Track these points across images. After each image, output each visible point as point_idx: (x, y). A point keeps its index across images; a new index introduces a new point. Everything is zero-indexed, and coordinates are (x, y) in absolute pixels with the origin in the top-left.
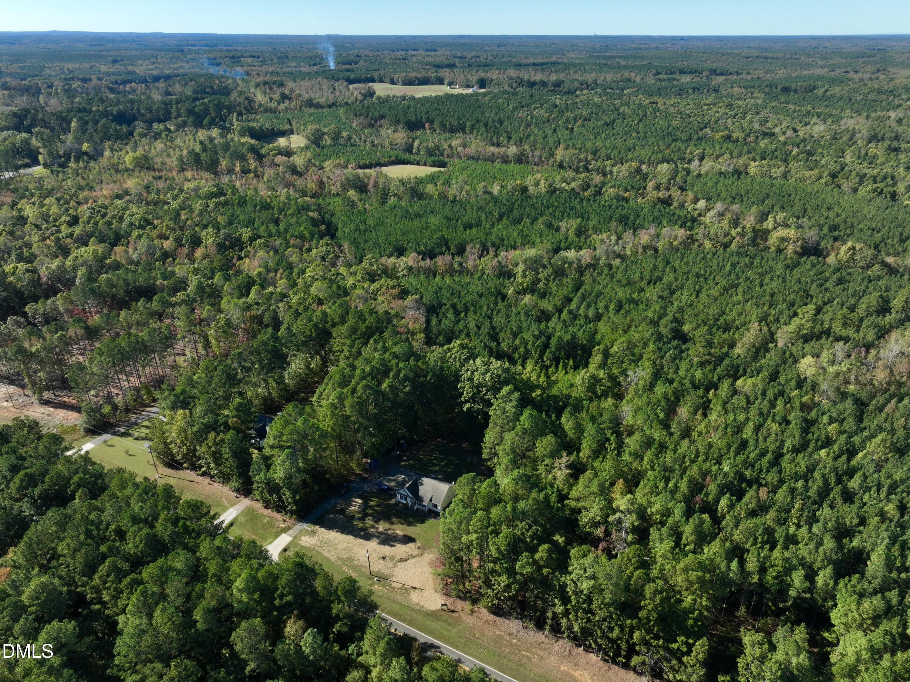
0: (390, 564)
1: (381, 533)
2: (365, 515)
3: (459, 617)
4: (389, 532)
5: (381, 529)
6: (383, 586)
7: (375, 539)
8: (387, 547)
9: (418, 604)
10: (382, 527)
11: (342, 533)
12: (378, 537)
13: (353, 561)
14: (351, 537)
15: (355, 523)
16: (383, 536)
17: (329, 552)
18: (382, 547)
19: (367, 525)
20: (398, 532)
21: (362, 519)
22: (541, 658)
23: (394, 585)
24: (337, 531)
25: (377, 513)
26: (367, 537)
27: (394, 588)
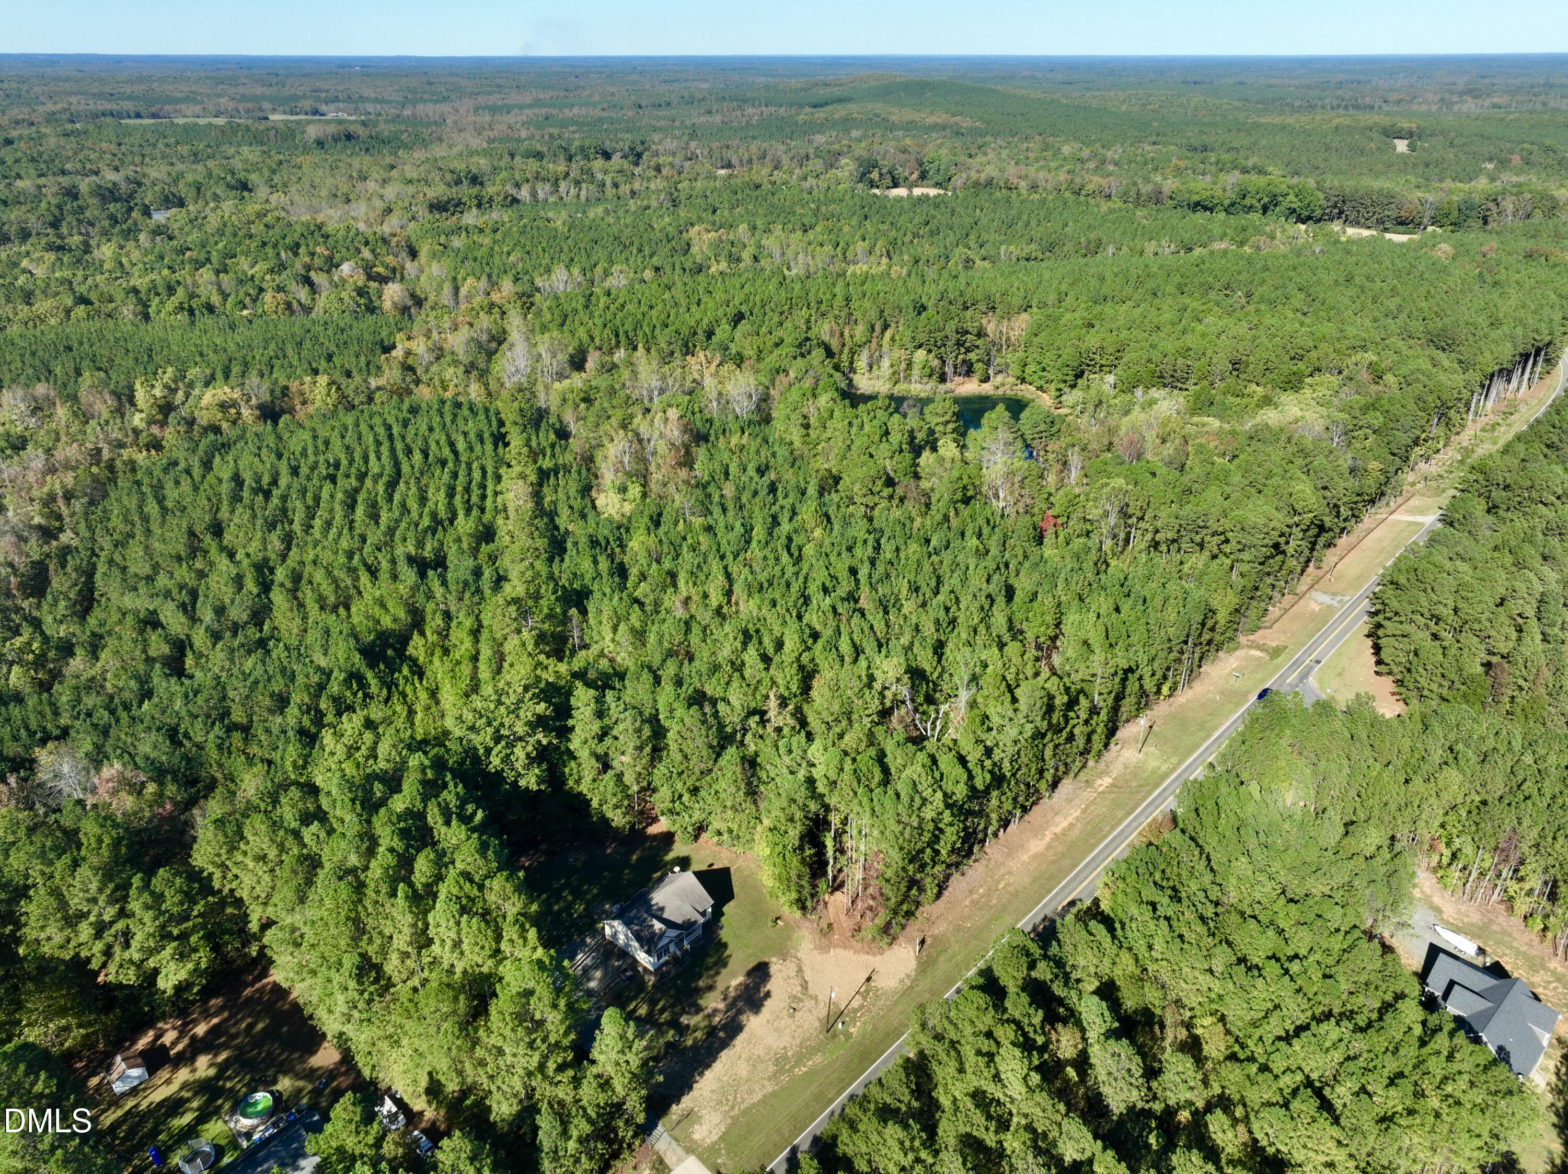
0: (809, 1004)
1: (729, 1007)
2: (674, 1024)
3: (935, 938)
4: (732, 993)
5: (721, 1006)
6: (854, 1020)
7: (743, 1018)
8: (768, 1003)
9: (902, 981)
10: (713, 1002)
11: (708, 1066)
12: (740, 1012)
13: (785, 1058)
14: (725, 1055)
15: (689, 1043)
16: (740, 1004)
17: (751, 1092)
18: (764, 1010)
19: (703, 1024)
20: (734, 983)
21: (682, 1030)
22: (1010, 873)
23: (855, 1004)
24: (701, 1074)
25: (673, 1006)
26: (733, 1029)
27: (862, 1007)
